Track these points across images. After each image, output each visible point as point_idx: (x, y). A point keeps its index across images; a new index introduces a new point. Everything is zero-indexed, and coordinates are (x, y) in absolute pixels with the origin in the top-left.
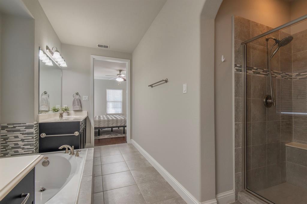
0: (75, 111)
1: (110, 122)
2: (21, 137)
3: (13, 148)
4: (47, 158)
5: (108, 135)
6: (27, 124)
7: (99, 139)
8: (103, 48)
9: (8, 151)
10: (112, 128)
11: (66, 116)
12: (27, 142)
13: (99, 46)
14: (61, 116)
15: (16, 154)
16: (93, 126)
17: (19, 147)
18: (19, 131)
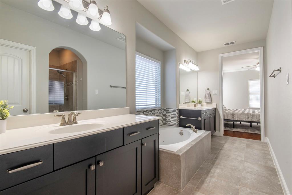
0: (207, 103)
1: (245, 116)
2: (171, 116)
3: (168, 121)
4: (182, 131)
5: (244, 130)
6: (174, 109)
7: (234, 131)
8: (230, 45)
9: (167, 122)
10: (251, 122)
11: (200, 106)
12: (174, 119)
13: (225, 44)
14: (195, 106)
15: (169, 125)
16: (222, 117)
17: (170, 122)
18: (170, 112)
